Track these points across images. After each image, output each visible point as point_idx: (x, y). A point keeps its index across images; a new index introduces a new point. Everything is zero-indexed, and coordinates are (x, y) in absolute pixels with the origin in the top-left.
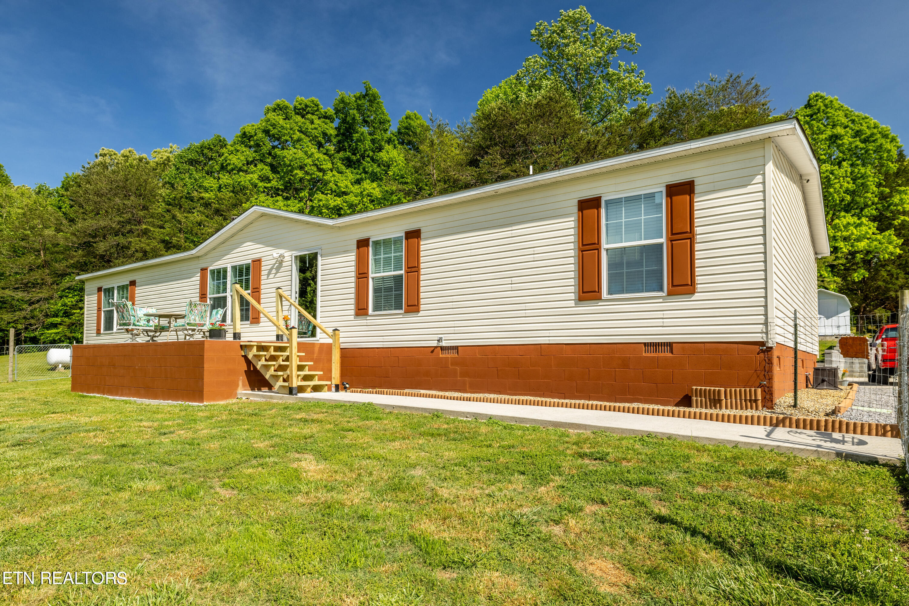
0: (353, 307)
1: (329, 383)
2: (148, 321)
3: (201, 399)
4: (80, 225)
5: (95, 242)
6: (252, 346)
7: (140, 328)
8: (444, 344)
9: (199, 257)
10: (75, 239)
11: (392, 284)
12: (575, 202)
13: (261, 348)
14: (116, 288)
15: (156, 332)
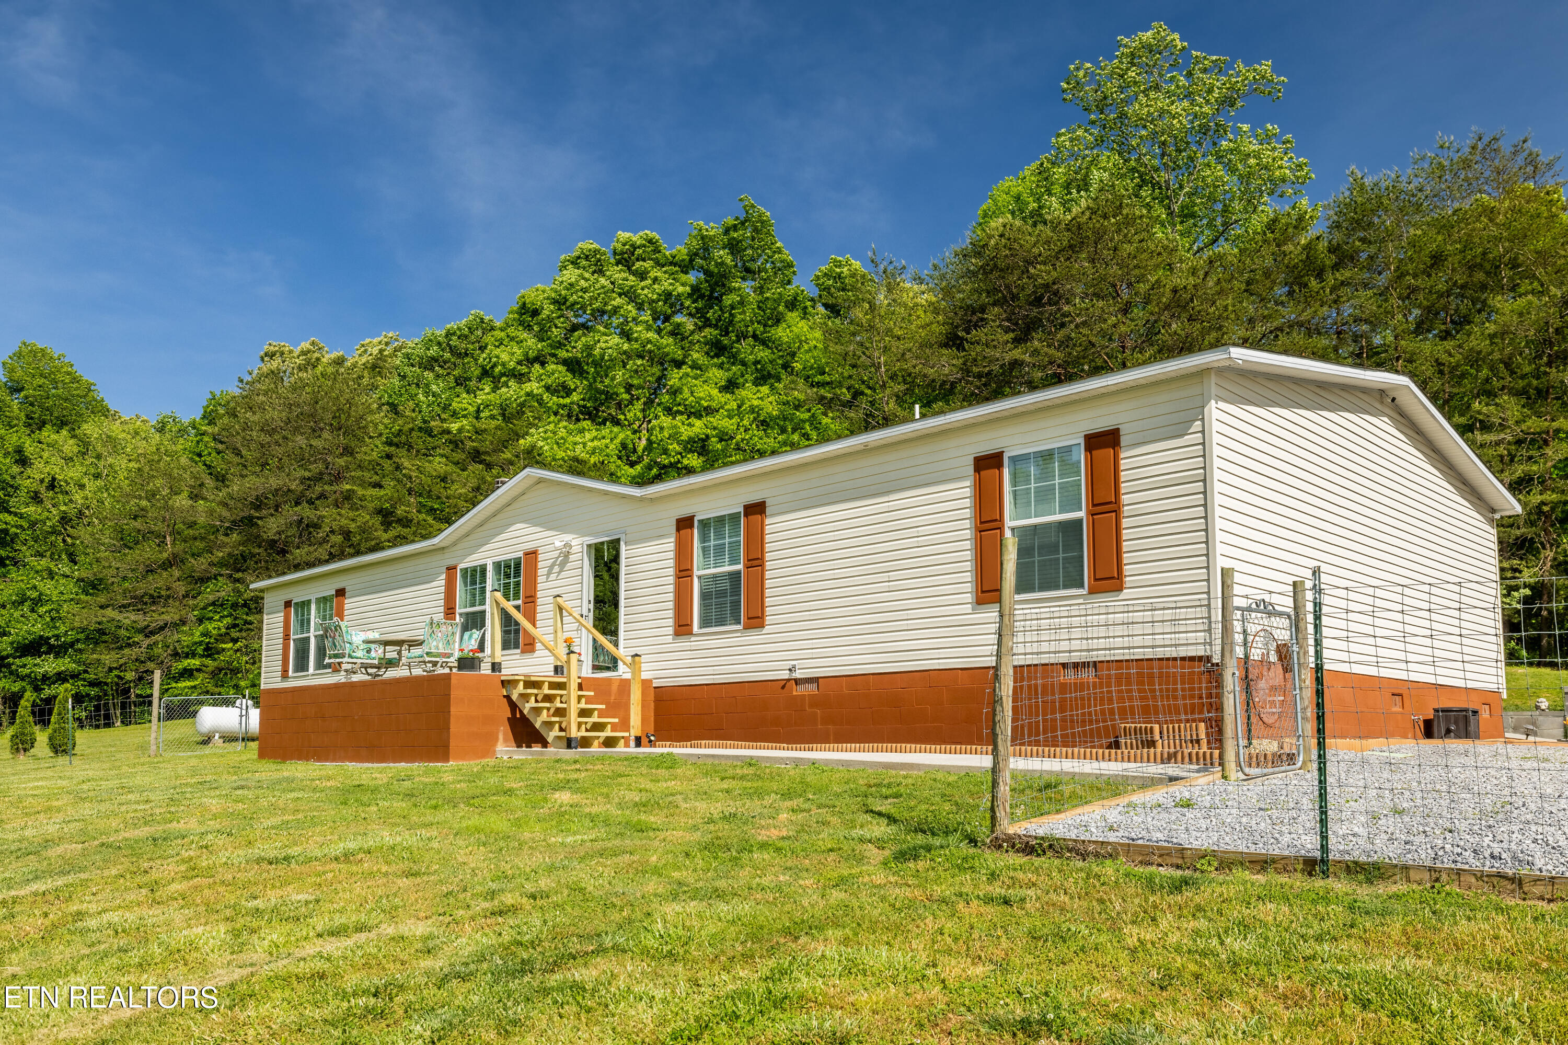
0: (671, 622)
1: (626, 734)
2: (369, 651)
3: (445, 758)
4: (235, 487)
5: (258, 518)
6: (517, 681)
7: (359, 661)
8: (798, 675)
9: (443, 548)
10: (225, 513)
11: (727, 585)
12: (970, 461)
13: (529, 684)
14: (313, 601)
15: (379, 668)
